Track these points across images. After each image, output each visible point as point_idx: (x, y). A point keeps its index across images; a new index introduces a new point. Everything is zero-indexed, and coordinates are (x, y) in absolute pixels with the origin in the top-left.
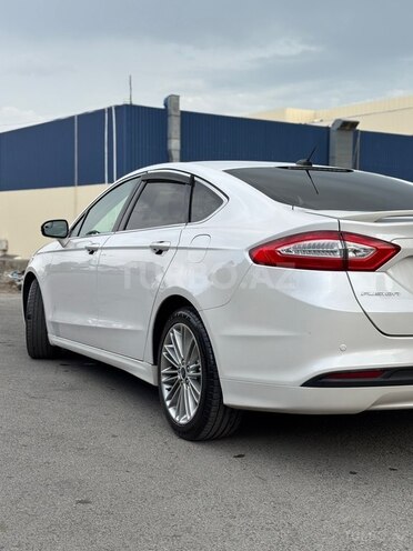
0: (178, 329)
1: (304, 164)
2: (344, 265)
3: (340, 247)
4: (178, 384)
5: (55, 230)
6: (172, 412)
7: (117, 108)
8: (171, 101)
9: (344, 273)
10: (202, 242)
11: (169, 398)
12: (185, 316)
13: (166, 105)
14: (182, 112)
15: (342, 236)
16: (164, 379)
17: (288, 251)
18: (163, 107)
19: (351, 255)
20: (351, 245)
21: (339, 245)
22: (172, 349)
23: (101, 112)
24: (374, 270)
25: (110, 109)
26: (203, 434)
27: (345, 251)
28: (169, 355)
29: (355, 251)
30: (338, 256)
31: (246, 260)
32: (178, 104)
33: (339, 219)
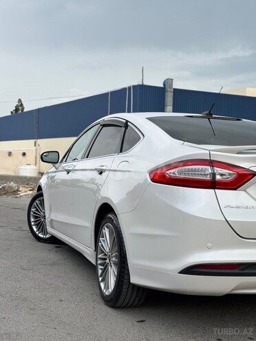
0: (107, 227)
1: (207, 114)
2: (212, 184)
3: (210, 172)
4: (107, 266)
5: (49, 158)
6: (102, 285)
7: (134, 87)
8: (168, 82)
9: (213, 190)
10: (124, 166)
11: (101, 276)
12: (111, 218)
13: (164, 85)
14: (174, 89)
15: (211, 163)
16: (99, 262)
17: (174, 173)
18: (162, 86)
19: (218, 177)
20: (218, 170)
21: (209, 170)
22: (104, 240)
23: (124, 89)
24: (235, 189)
25: (130, 88)
26: (119, 304)
27: (214, 175)
28: (102, 245)
29: (222, 175)
30: (208, 178)
31: (147, 179)
32: (172, 85)
33: (209, 151)
